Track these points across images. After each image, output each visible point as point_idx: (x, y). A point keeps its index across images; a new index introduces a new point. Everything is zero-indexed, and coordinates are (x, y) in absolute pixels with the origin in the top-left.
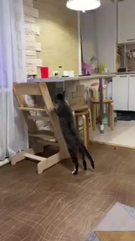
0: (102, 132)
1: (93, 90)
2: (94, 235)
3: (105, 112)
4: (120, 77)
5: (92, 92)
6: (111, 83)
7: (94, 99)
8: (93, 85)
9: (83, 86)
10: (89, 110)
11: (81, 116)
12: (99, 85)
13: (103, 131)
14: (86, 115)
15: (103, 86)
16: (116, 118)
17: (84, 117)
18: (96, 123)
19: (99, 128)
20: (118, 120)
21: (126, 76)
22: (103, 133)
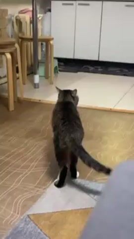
0: (36, 86)
1: (22, 20)
2: (28, 219)
3: (40, 58)
4: (63, 4)
5: (19, 22)
6: (48, 13)
7: (24, 34)
8: (21, 12)
9: (6, 11)
10: (17, 45)
11: (4, 54)
12: (31, 13)
13: (38, 84)
14: (12, 54)
15: (38, 16)
16: (56, 68)
17: (9, 56)
18: (28, 75)
19: (32, 81)
20: (60, 71)
21: (72, 4)
22: (38, 88)
